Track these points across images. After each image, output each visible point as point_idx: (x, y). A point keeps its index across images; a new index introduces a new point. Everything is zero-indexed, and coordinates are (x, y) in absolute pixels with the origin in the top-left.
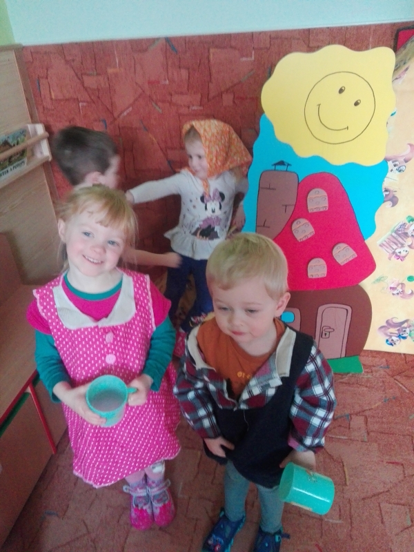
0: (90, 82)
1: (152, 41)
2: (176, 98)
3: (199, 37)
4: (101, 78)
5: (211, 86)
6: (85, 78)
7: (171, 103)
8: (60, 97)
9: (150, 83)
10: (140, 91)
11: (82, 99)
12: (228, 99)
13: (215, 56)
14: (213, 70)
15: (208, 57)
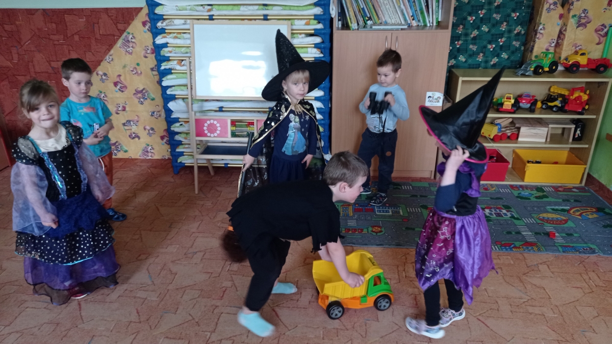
0: (8, 28)
1: (37, 10)
2: (52, 37)
3: (58, 9)
4: (13, 26)
5: (68, 31)
6: (5, 26)
7: (49, 39)
9: (38, 29)
10: (34, 33)
11: (4, 36)
12: (76, 38)
13: (68, 18)
14: (68, 24)
15: (64, 18)
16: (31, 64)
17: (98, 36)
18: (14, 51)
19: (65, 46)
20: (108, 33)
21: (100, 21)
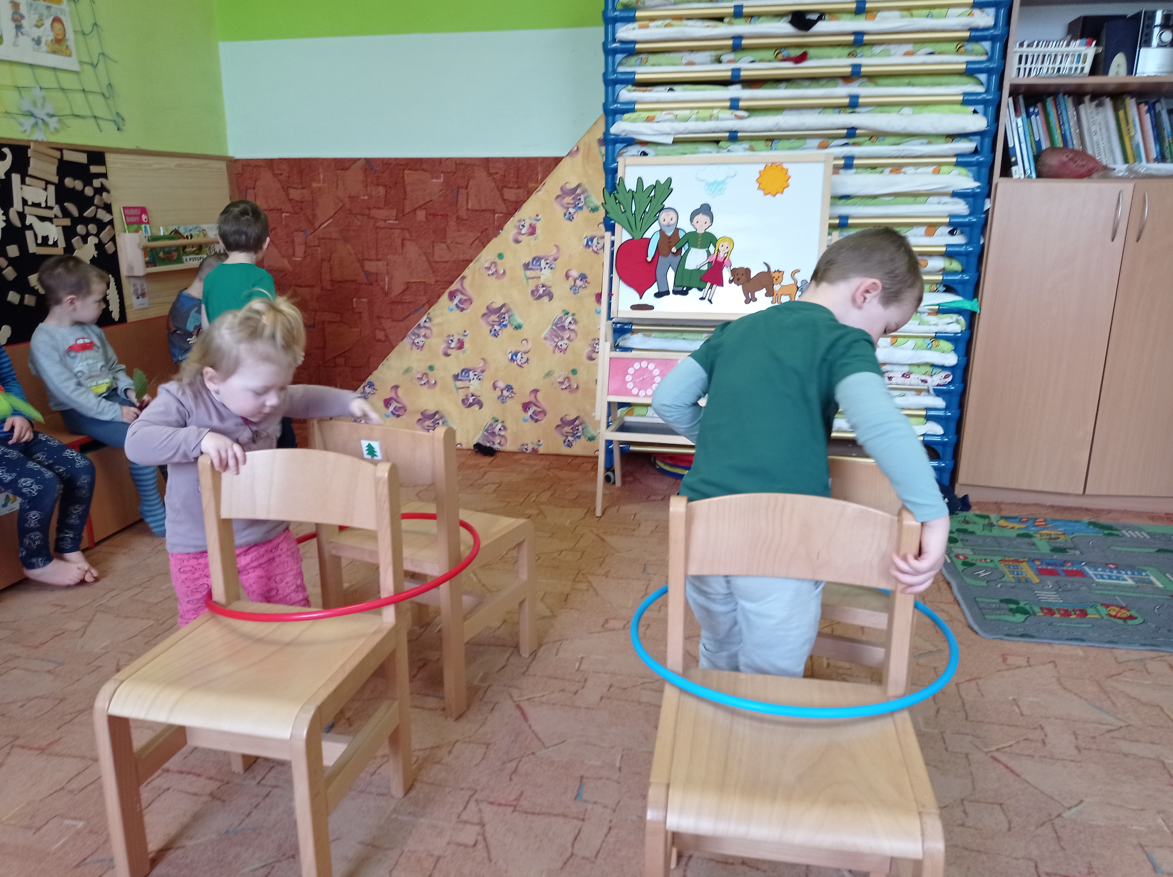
0: (295, 194)
1: (354, 161)
2: (374, 212)
3: (396, 159)
4: (305, 191)
5: (407, 203)
6: (290, 191)
7: (369, 216)
9: (350, 197)
10: (341, 205)
11: (286, 210)
12: (421, 215)
13: (410, 176)
14: (409, 189)
15: (403, 177)
16: (326, 264)
17: (463, 213)
18: (299, 238)
19: (397, 232)
20: (484, 206)
21: (471, 182)
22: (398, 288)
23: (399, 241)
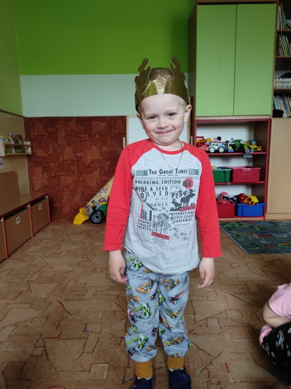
0: (49, 130)
1: (73, 118)
2: (80, 135)
3: (88, 117)
4: (53, 129)
5: (92, 132)
7: (78, 137)
8: (37, 134)
9: (71, 130)
10: (67, 133)
11: (46, 135)
12: (98, 136)
13: (93, 123)
14: (93, 127)
15: (91, 123)
16: (61, 154)
17: (113, 135)
18: (51, 145)
19: (88, 142)
20: (121, 132)
21: (116, 124)
22: (88, 162)
23: (89, 145)
